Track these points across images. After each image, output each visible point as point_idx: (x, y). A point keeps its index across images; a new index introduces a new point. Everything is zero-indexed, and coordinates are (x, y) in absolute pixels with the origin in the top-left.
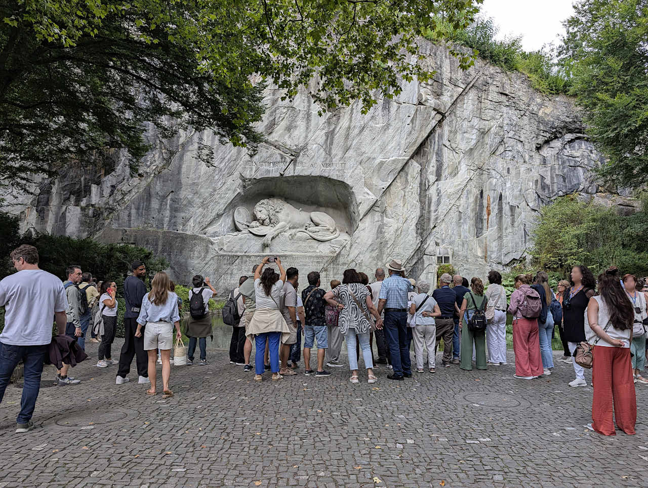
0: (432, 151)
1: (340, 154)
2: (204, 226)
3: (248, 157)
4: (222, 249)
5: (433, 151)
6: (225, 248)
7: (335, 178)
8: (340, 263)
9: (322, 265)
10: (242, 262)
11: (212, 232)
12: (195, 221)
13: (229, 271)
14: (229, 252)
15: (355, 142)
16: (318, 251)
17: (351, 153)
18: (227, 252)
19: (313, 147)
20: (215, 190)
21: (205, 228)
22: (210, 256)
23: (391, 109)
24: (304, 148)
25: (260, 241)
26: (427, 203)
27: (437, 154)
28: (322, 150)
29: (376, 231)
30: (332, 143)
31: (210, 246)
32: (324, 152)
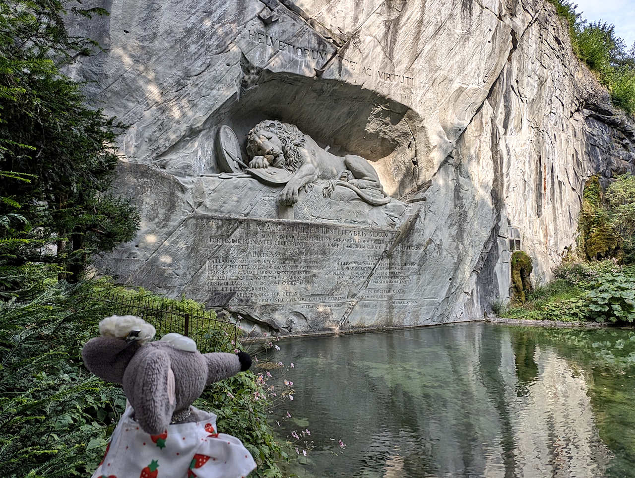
0: (500, 91)
1: (405, 62)
2: (163, 149)
3: (258, 25)
4: (200, 204)
5: (502, 91)
6: (207, 202)
7: (398, 99)
8: (414, 243)
9: (384, 246)
10: (247, 235)
11: (180, 164)
12: (139, 135)
13: (222, 253)
14: (216, 211)
15: (428, 47)
16: (370, 221)
17: (421, 63)
18: (211, 210)
19: (366, 39)
20: (188, 76)
21: (164, 154)
22: (178, 217)
23: (473, 11)
24: (354, 36)
25: (274, 196)
26: (499, 162)
27: (505, 97)
28: (379, 49)
29: (453, 195)
30: (394, 41)
31: (180, 194)
32: (382, 53)
